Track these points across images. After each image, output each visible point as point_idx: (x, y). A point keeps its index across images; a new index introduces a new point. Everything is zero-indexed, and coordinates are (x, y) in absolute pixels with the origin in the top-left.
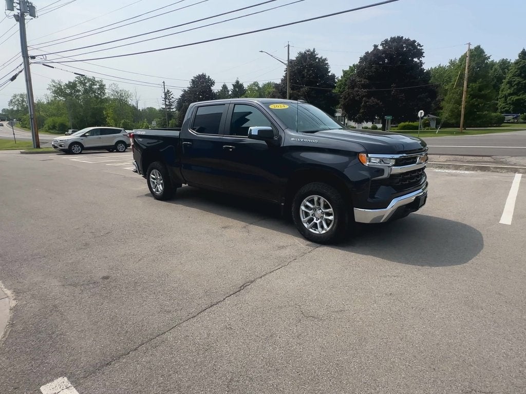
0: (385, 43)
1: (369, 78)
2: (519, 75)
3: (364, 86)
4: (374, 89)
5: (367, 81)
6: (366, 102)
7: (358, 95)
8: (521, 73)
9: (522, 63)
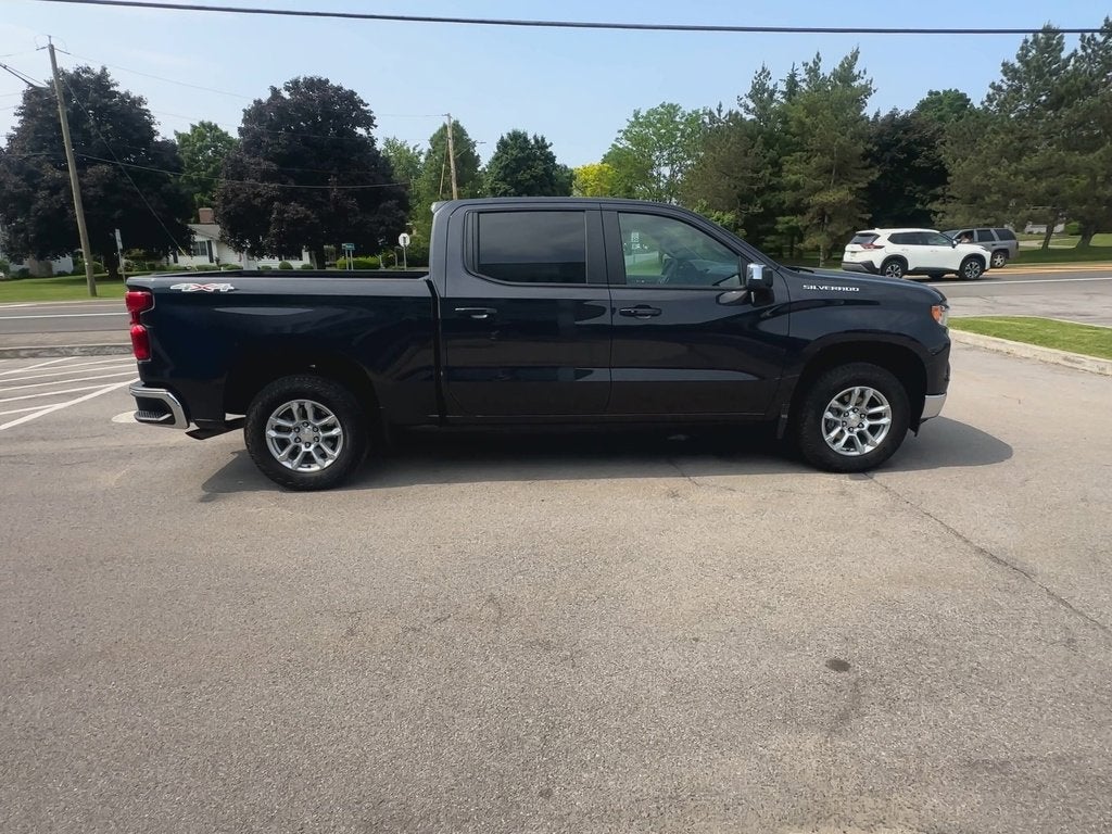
0: (294, 86)
1: (276, 158)
2: (504, 180)
3: (267, 176)
4: (292, 184)
5: (275, 167)
6: (281, 212)
7: (258, 195)
8: (506, 176)
9: (504, 158)
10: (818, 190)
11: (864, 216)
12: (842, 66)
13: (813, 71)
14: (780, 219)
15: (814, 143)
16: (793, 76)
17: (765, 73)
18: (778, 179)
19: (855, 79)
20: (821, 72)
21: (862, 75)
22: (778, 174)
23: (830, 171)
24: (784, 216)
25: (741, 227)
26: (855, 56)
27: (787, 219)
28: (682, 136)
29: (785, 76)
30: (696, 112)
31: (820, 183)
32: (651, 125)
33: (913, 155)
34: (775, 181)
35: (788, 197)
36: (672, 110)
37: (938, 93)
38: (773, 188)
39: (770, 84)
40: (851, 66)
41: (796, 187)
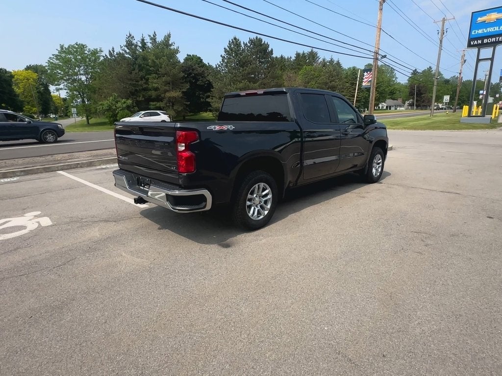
10: (166, 91)
11: (187, 103)
12: (165, 39)
13: (153, 39)
14: (152, 103)
15: (162, 71)
16: (143, 40)
17: (130, 36)
18: (147, 85)
19: (171, 45)
20: (157, 40)
21: (173, 44)
22: (147, 83)
23: (169, 83)
24: (153, 102)
25: (135, 106)
26: (169, 36)
27: (154, 103)
28: (90, 61)
29: (140, 39)
30: (96, 50)
31: (167, 88)
32: (70, 53)
33: (197, 80)
34: (145, 86)
35: (153, 94)
36: (82, 47)
37: (190, 56)
38: (145, 89)
39: (134, 42)
40: (169, 40)
41: (156, 89)
